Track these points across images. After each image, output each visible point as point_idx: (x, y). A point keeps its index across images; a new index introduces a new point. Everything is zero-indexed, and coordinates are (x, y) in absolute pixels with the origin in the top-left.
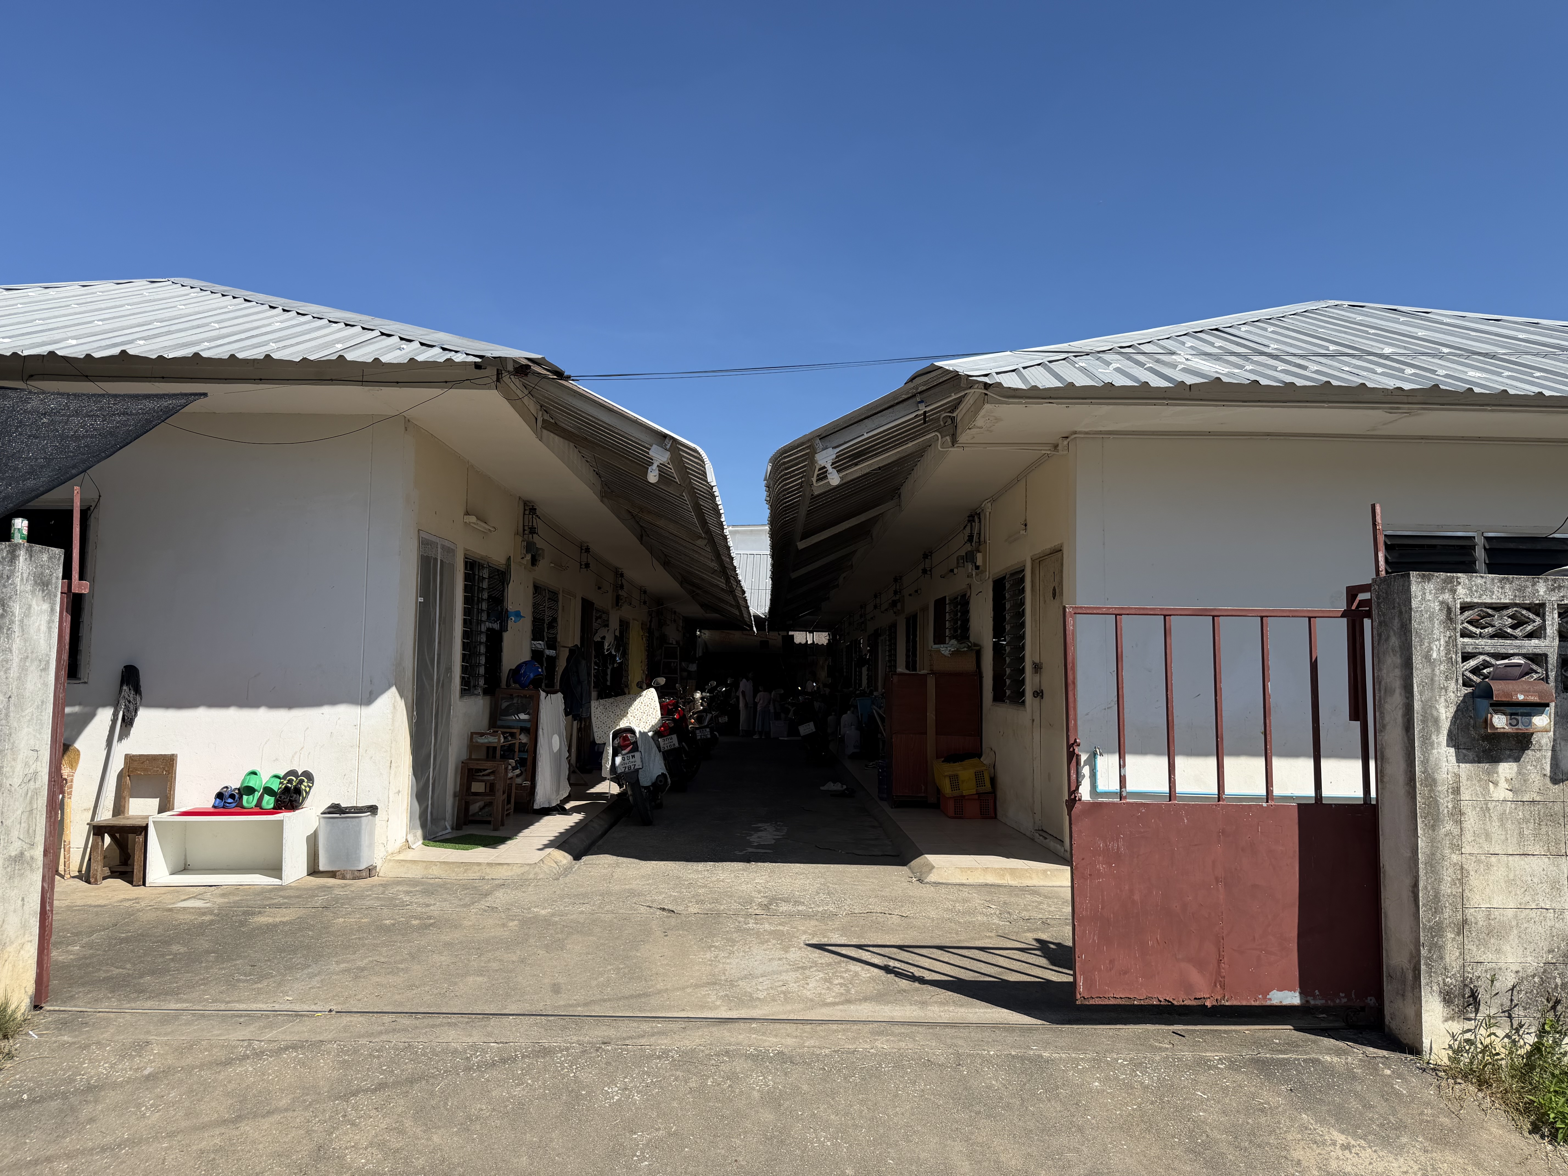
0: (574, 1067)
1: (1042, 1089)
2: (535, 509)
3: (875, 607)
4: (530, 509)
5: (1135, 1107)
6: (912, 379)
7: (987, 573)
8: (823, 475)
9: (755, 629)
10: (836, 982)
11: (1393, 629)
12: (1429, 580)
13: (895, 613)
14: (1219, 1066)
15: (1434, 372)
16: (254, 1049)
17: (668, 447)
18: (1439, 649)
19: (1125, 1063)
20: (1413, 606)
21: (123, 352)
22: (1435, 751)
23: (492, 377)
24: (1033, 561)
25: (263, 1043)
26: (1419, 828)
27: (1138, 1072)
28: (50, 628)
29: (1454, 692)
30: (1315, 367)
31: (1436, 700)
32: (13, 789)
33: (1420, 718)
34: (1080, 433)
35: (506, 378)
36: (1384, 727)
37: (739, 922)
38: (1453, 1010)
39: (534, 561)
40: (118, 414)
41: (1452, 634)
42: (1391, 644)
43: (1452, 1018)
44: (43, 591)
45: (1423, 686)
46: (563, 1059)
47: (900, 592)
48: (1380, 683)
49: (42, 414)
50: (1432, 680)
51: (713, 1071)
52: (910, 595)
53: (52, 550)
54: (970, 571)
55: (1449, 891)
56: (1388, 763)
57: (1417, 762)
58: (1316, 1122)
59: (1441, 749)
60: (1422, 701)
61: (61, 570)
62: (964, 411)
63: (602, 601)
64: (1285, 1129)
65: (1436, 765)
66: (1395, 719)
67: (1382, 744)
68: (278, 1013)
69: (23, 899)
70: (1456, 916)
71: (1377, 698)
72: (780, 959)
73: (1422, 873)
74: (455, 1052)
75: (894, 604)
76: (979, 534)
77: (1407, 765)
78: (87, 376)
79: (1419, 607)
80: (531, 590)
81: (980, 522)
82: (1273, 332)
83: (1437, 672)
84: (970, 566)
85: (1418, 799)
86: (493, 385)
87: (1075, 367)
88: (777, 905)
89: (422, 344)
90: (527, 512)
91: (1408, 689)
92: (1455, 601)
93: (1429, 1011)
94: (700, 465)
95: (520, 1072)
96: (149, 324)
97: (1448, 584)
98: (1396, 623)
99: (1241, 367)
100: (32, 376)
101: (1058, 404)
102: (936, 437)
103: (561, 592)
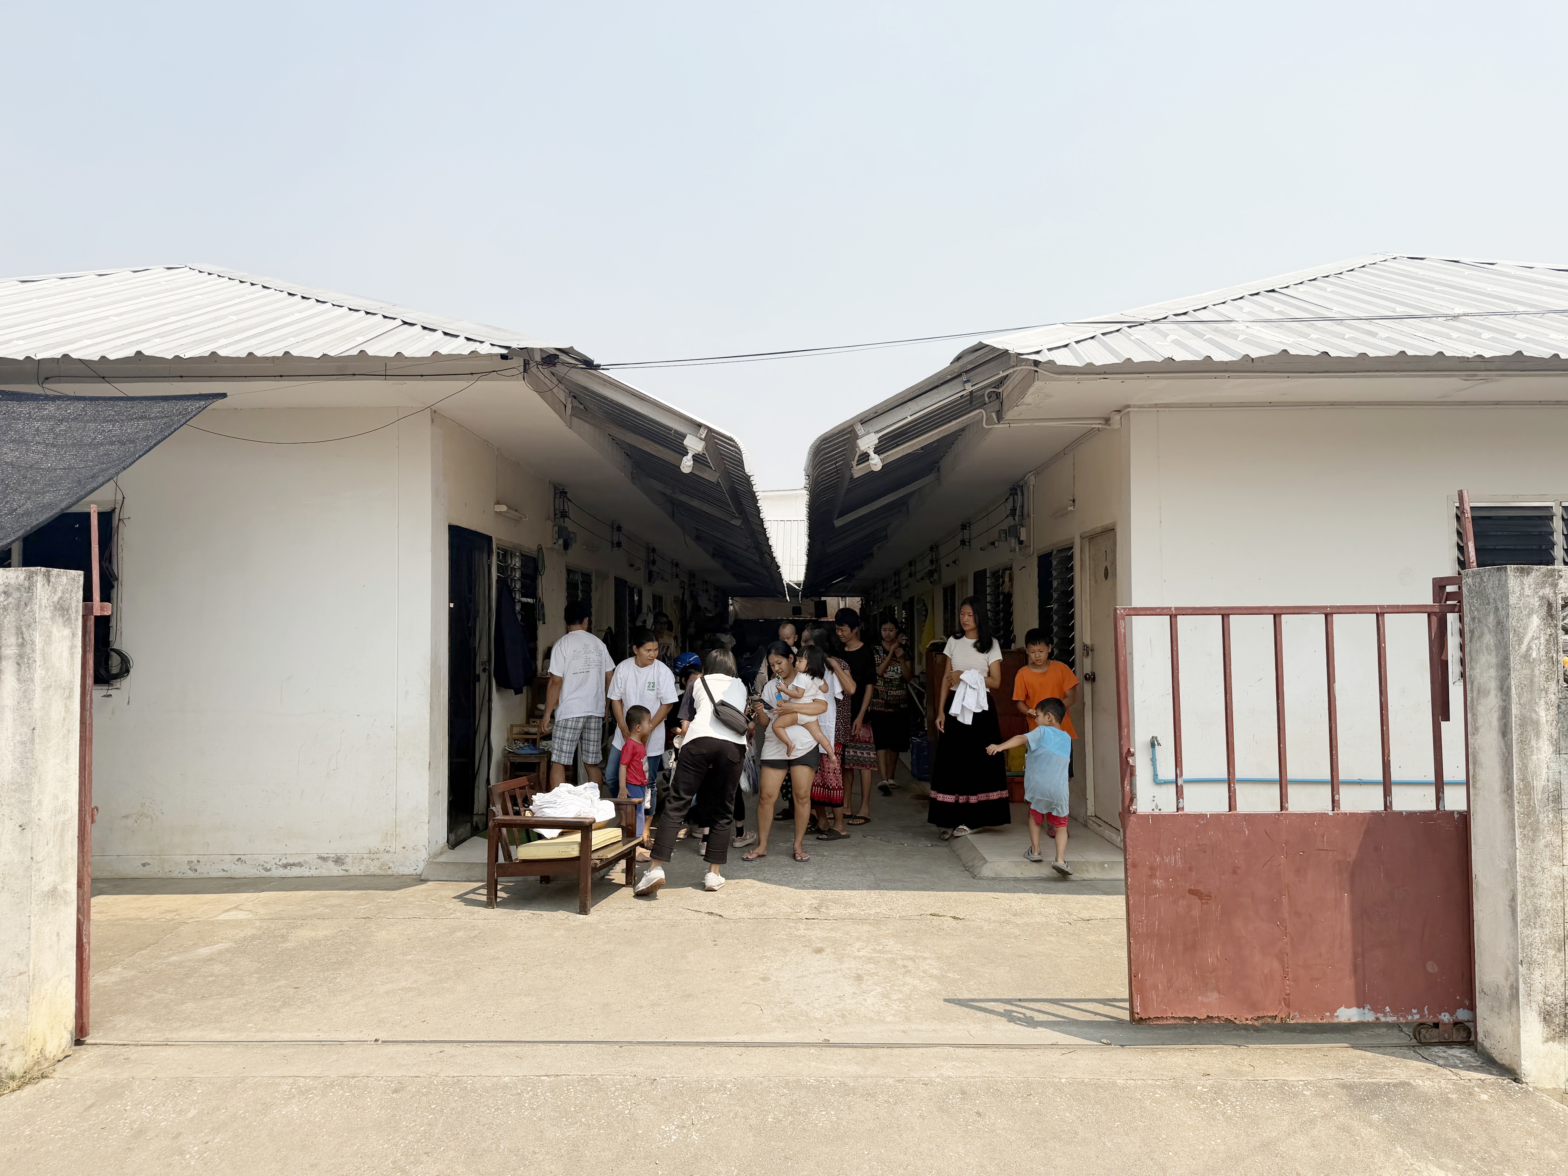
0: (629, 1103)
1: (1120, 1122)
2: (566, 493)
3: (910, 575)
4: (561, 492)
5: (1219, 1141)
6: (958, 359)
7: (1032, 548)
8: (865, 457)
9: (788, 598)
10: (895, 997)
11: (1488, 627)
12: (1528, 574)
13: (931, 582)
14: (1304, 1092)
15: (1512, 335)
16: (299, 1087)
17: (703, 437)
18: (1539, 648)
19: (1205, 1090)
20: (1511, 602)
21: (139, 353)
22: (1534, 757)
23: (519, 368)
24: (1082, 538)
25: (308, 1080)
26: (1517, 839)
27: (1219, 1101)
28: (72, 654)
29: (1554, 694)
30: (1384, 334)
31: (1536, 703)
32: (42, 823)
33: (1519, 722)
34: (1135, 406)
35: (534, 369)
36: (1476, 729)
37: (790, 928)
38: (1554, 1030)
39: (566, 546)
40: (136, 418)
41: (1553, 631)
42: (1485, 642)
43: (1553, 1039)
44: (63, 617)
45: (1522, 688)
46: (617, 1094)
47: (937, 561)
48: (1472, 683)
49: (59, 420)
50: (1532, 681)
51: (773, 1105)
52: (948, 565)
53: (70, 573)
54: (1013, 545)
55: (1550, 906)
56: (1482, 768)
57: (1515, 769)
58: (1412, 1156)
59: (1541, 754)
60: (1520, 704)
61: (81, 593)
62: (1010, 388)
63: (636, 578)
64: (1380, 1165)
65: (1535, 773)
66: (1490, 723)
67: (1475, 748)
68: (323, 1043)
69: (58, 934)
70: (1557, 931)
71: (1469, 699)
72: (835, 971)
73: (1520, 887)
74: (506, 1086)
75: (931, 573)
76: (1022, 507)
77: (1504, 772)
78: (103, 378)
79: (1517, 604)
80: (564, 572)
81: (1023, 495)
82: (1332, 292)
83: (1537, 672)
84: (1013, 542)
85: (1516, 808)
86: (521, 376)
87: (1130, 340)
88: (827, 908)
89: (446, 334)
90: (558, 496)
91: (1504, 690)
92: (1556, 596)
93: (1527, 1031)
94: (739, 454)
95: (573, 1109)
96: (166, 318)
97: (1549, 578)
98: (1491, 619)
99: (1306, 336)
100: (47, 379)
101: (1113, 379)
102: (980, 414)
103: (594, 574)
